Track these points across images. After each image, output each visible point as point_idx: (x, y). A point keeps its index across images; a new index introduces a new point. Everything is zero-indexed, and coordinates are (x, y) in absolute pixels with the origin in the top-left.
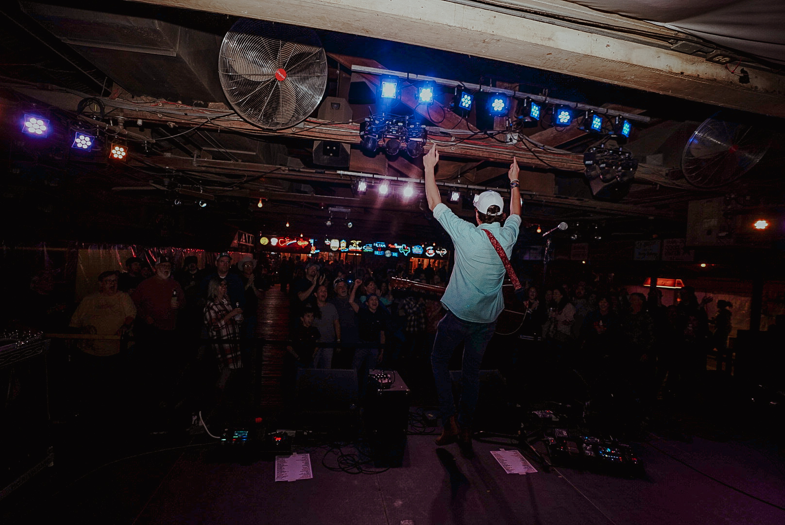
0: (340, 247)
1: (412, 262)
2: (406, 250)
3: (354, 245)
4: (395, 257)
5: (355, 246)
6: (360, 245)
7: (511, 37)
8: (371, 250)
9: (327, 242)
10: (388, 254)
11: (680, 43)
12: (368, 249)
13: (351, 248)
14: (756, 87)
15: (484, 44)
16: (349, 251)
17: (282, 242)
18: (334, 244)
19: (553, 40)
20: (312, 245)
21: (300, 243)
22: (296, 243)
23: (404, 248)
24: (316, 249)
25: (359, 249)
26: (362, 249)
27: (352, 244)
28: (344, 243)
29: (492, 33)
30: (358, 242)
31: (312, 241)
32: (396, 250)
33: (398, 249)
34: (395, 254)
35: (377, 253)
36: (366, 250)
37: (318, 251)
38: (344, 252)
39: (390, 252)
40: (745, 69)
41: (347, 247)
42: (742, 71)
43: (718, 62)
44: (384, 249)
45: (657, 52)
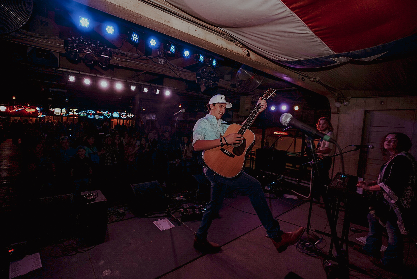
0: (62, 113)
1: (113, 121)
2: (109, 115)
3: (72, 112)
4: (102, 119)
5: (74, 112)
6: (76, 112)
7: (148, 17)
8: (86, 115)
9: (51, 110)
10: (97, 117)
11: (225, 36)
12: (83, 114)
13: (71, 113)
14: (252, 59)
15: (134, 17)
16: (69, 116)
17: (10, 110)
18: (57, 111)
19: (170, 23)
20: (39, 111)
21: (28, 110)
22: (25, 110)
23: (107, 113)
24: (43, 114)
25: (77, 114)
26: (79, 114)
27: (71, 111)
28: (64, 111)
29: (138, 13)
30: (75, 110)
31: (38, 109)
32: (102, 115)
33: (103, 114)
34: (102, 117)
35: (89, 116)
36: (82, 115)
37: (45, 116)
38: (65, 116)
39: (98, 116)
41: (67, 113)
42: (248, 51)
43: (239, 46)
44: (93, 114)
45: (217, 37)
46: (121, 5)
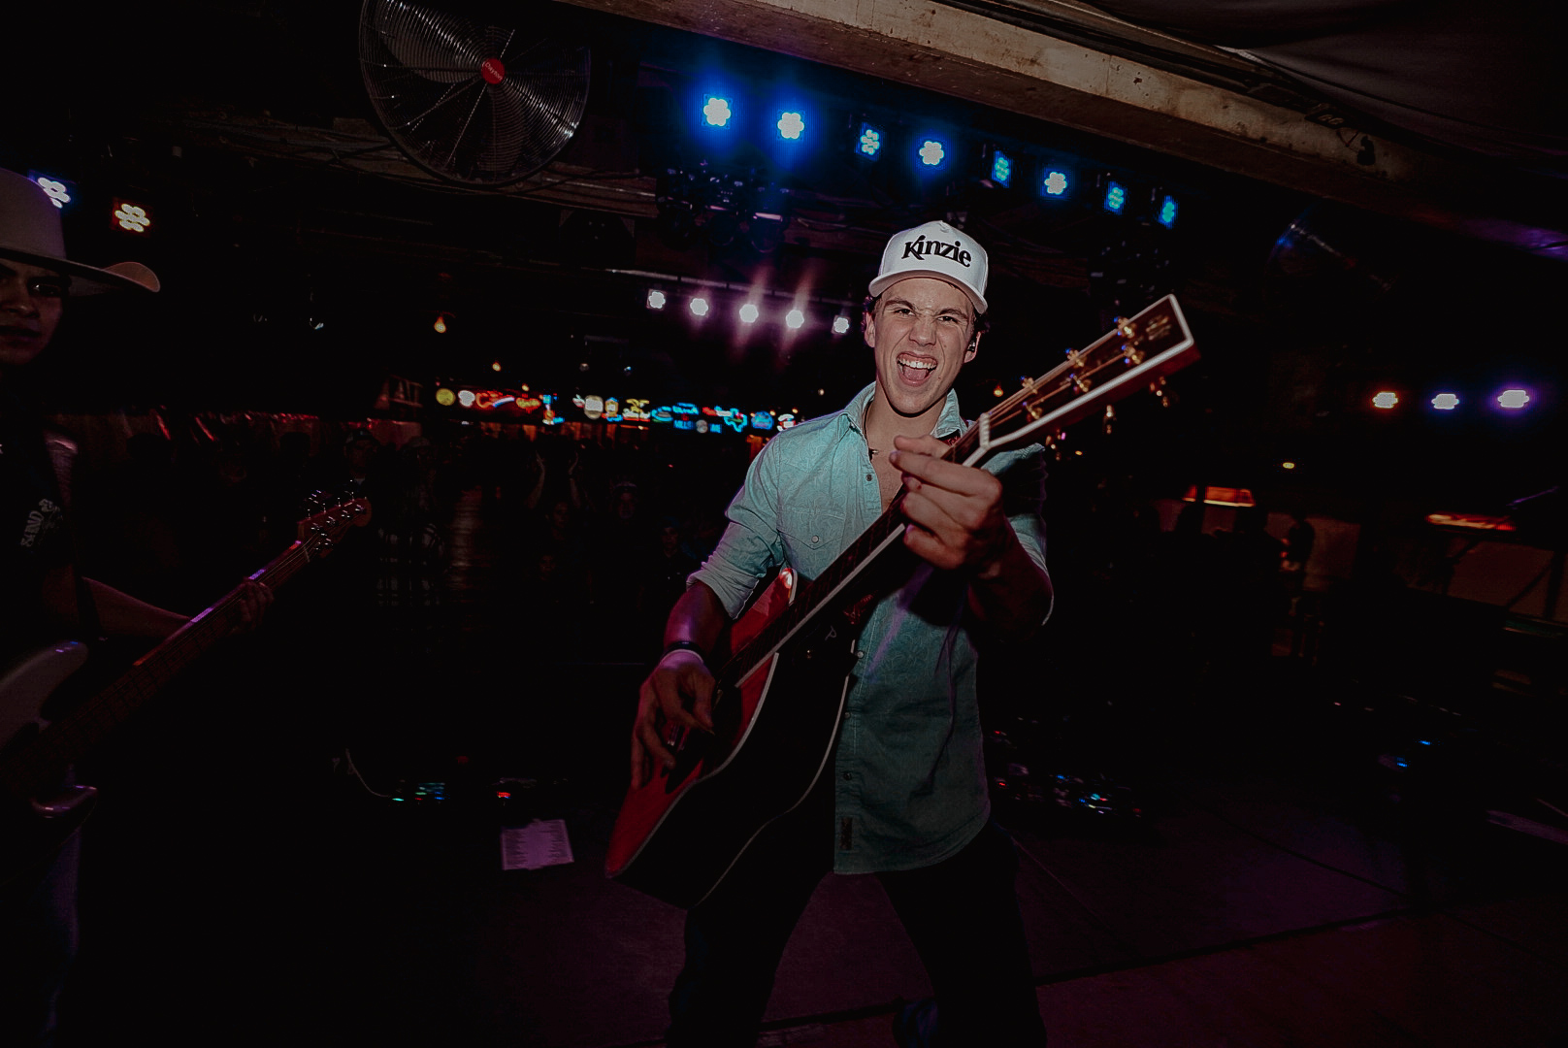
0: (605, 411)
1: (750, 444)
2: (739, 421)
3: (633, 408)
4: (716, 433)
5: (636, 411)
6: (646, 409)
7: (962, 54)
8: (668, 419)
9: (578, 400)
10: (702, 427)
11: (1263, 85)
12: (661, 415)
13: (628, 414)
14: (1385, 173)
15: (910, 64)
16: (625, 421)
17: (483, 400)
18: (592, 405)
19: (1038, 64)
20: (548, 407)
21: (522, 404)
22: (514, 402)
23: (735, 417)
24: (557, 416)
25: (645, 416)
26: (651, 418)
27: (629, 406)
28: (612, 406)
29: (927, 45)
30: (642, 403)
31: (547, 399)
32: (719, 420)
33: (722, 418)
34: (716, 428)
35: (679, 424)
36: (659, 419)
37: (560, 420)
38: (614, 422)
39: (705, 423)
40: (1370, 138)
41: (620, 412)
42: (1364, 142)
43: (1326, 124)
44: (693, 418)
45: (1223, 97)
46: (874, 28)
